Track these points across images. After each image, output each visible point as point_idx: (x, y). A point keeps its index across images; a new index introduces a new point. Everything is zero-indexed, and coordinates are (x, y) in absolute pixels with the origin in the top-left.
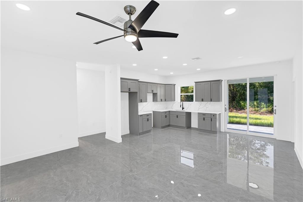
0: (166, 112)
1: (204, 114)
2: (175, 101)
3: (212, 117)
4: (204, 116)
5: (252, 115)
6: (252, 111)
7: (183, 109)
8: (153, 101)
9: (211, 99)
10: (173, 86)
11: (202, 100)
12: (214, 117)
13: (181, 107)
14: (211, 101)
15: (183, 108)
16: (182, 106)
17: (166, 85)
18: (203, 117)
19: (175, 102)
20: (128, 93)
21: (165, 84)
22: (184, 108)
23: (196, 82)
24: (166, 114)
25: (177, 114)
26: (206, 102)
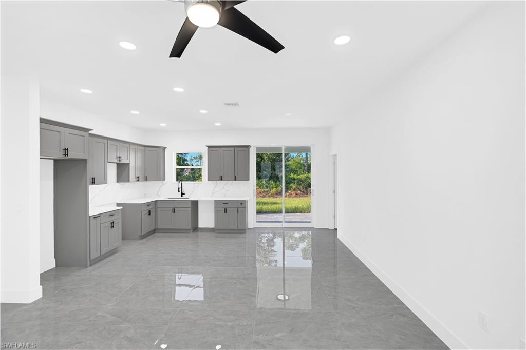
0: (148, 204)
1: (225, 203)
2: (165, 180)
3: (239, 206)
4: (226, 206)
5: (261, 198)
6: (260, 193)
7: (182, 196)
8: (117, 182)
9: (235, 177)
10: (162, 150)
11: (221, 179)
12: (241, 206)
13: (179, 191)
14: (235, 180)
15: (182, 194)
16: (180, 189)
17: (146, 148)
18: (223, 208)
19: (165, 182)
20: (53, 161)
21: (145, 146)
22: (184, 194)
23: (209, 147)
24: (149, 208)
25: (172, 207)
26: (226, 182)
